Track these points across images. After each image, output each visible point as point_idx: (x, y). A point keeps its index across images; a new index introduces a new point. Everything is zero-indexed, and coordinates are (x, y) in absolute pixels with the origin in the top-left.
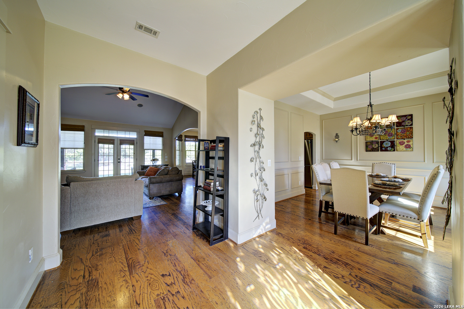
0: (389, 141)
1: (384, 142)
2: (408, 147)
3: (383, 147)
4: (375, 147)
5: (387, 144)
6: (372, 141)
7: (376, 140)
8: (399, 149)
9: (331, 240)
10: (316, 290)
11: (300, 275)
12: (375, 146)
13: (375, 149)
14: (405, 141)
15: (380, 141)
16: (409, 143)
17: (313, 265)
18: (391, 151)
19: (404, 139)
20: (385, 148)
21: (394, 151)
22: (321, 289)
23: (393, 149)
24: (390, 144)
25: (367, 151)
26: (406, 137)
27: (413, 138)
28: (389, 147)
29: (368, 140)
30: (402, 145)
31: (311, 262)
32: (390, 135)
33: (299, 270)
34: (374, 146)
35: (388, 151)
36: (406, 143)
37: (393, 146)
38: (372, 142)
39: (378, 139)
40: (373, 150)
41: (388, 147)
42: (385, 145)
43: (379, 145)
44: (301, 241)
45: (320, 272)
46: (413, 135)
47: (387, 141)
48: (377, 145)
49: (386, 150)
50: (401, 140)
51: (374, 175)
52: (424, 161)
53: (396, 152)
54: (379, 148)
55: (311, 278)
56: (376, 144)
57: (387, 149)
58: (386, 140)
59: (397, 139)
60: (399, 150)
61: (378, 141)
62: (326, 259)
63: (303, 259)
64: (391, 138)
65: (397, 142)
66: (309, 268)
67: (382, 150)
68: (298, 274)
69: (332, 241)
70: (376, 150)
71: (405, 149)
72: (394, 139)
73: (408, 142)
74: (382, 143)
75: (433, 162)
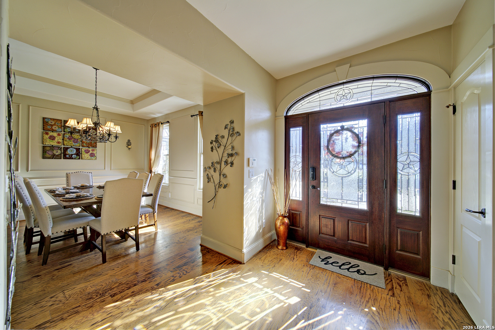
0: (74, 148)
1: (67, 148)
2: (92, 155)
3: (67, 155)
4: (57, 154)
5: (71, 151)
6: (53, 145)
7: (58, 145)
8: (84, 157)
9: (114, 269)
10: (186, 298)
11: (162, 308)
12: (57, 152)
13: (57, 155)
14: (90, 149)
15: (63, 146)
16: (93, 152)
17: (151, 293)
18: (76, 159)
19: (89, 148)
20: (70, 156)
21: (79, 159)
22: (186, 294)
23: (78, 157)
24: (75, 151)
25: (44, 157)
26: (91, 146)
27: (96, 147)
28: (75, 154)
29: (47, 144)
30: (88, 153)
31: (144, 295)
32: (76, 141)
33: (155, 307)
34: (55, 152)
35: (73, 159)
36: (91, 152)
37: (78, 154)
38: (52, 147)
39: (61, 144)
40: (54, 157)
41: (73, 154)
42: (69, 152)
43: (62, 152)
44: (95, 297)
45: (163, 290)
46: (96, 145)
47: (72, 147)
48: (59, 152)
49: (71, 158)
50: (87, 148)
51: (78, 186)
52: (105, 169)
53: (80, 160)
54: (62, 155)
55: (170, 299)
56: (58, 150)
57: (72, 156)
58: (70, 147)
59: (83, 146)
60: (84, 159)
61: (61, 147)
62: (146, 281)
63: (136, 301)
64: (77, 144)
65: (83, 149)
66: (154, 297)
67: (65, 158)
68: (161, 310)
69: (116, 269)
70: (58, 157)
71: (89, 157)
72: (80, 146)
73: (93, 150)
74: (66, 149)
75: (111, 170)
